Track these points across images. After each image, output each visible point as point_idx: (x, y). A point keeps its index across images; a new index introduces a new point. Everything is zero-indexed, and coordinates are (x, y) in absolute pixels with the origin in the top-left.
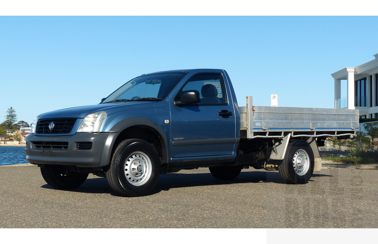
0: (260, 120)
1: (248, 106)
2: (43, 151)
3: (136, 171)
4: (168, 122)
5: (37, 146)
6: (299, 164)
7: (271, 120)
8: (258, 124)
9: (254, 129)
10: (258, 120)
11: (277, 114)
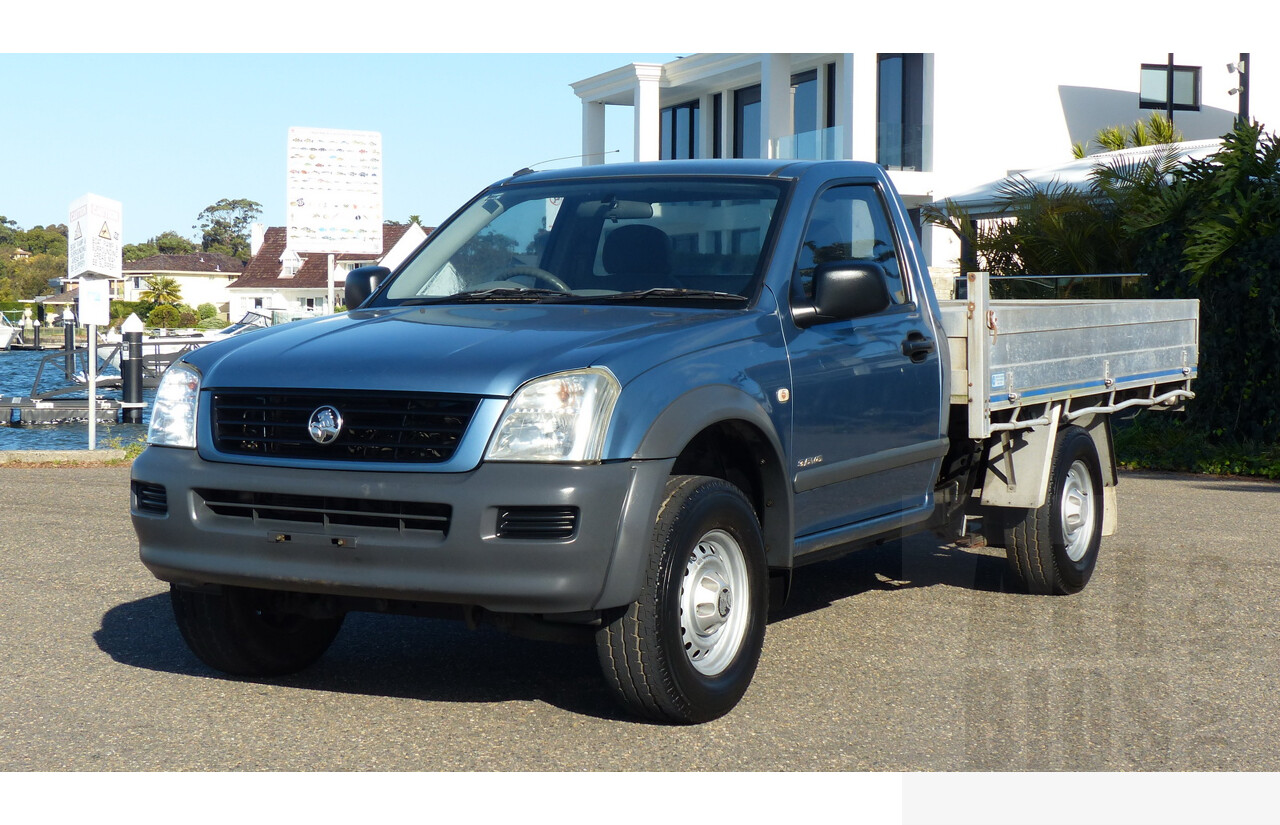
0: (1003, 364)
1: (975, 313)
2: (288, 538)
3: (713, 613)
4: (787, 398)
5: (217, 509)
6: (1070, 519)
7: (1026, 359)
8: (999, 381)
9: (994, 399)
10: (998, 364)
11: (1037, 335)
